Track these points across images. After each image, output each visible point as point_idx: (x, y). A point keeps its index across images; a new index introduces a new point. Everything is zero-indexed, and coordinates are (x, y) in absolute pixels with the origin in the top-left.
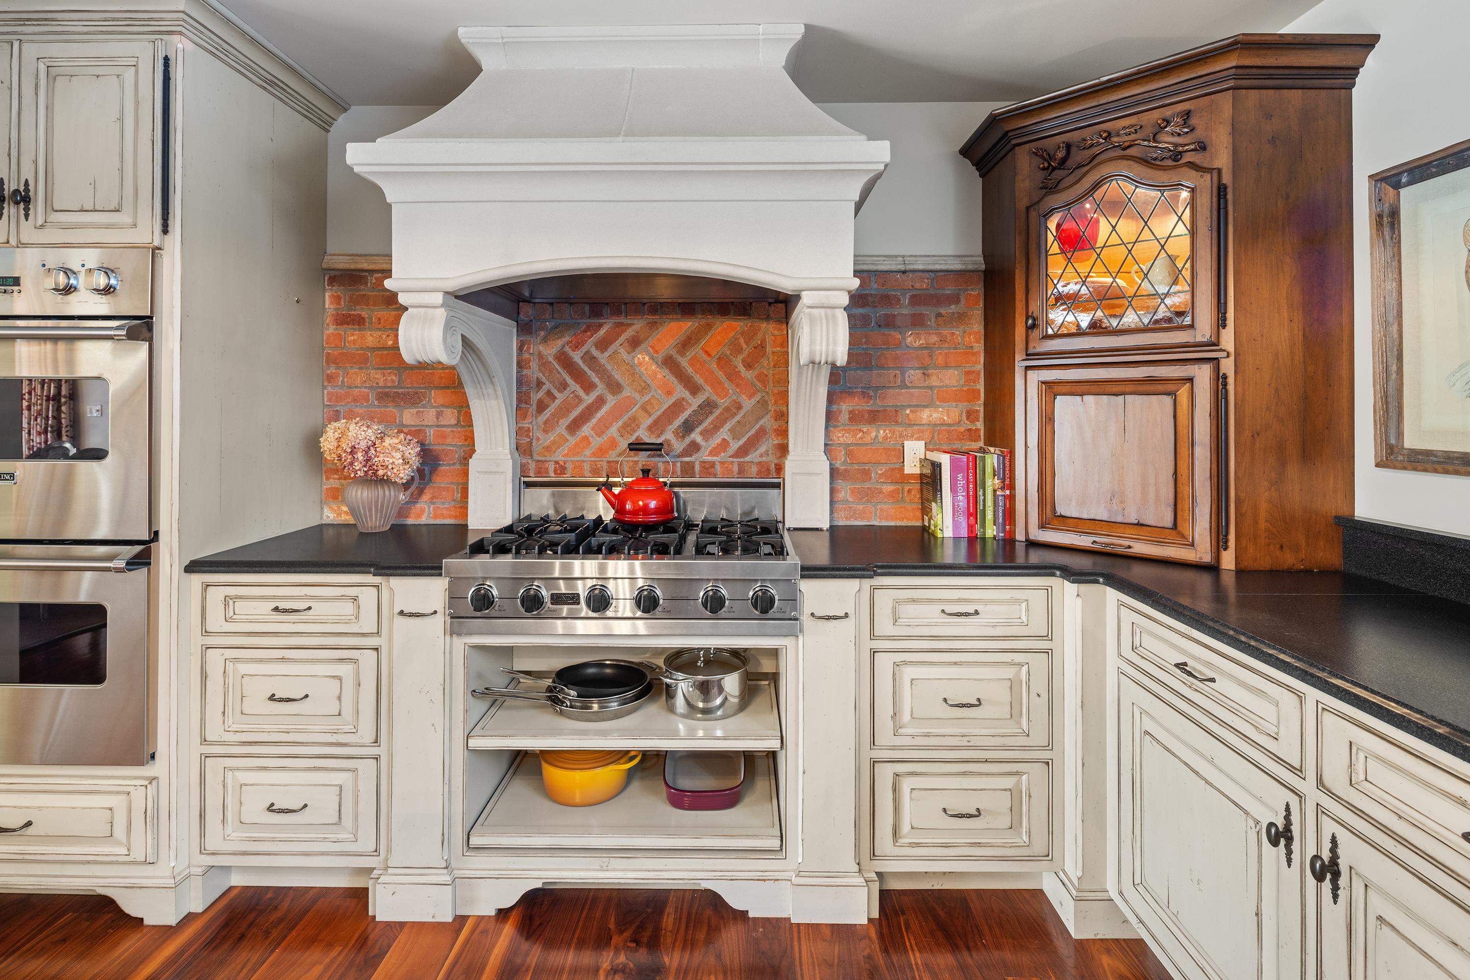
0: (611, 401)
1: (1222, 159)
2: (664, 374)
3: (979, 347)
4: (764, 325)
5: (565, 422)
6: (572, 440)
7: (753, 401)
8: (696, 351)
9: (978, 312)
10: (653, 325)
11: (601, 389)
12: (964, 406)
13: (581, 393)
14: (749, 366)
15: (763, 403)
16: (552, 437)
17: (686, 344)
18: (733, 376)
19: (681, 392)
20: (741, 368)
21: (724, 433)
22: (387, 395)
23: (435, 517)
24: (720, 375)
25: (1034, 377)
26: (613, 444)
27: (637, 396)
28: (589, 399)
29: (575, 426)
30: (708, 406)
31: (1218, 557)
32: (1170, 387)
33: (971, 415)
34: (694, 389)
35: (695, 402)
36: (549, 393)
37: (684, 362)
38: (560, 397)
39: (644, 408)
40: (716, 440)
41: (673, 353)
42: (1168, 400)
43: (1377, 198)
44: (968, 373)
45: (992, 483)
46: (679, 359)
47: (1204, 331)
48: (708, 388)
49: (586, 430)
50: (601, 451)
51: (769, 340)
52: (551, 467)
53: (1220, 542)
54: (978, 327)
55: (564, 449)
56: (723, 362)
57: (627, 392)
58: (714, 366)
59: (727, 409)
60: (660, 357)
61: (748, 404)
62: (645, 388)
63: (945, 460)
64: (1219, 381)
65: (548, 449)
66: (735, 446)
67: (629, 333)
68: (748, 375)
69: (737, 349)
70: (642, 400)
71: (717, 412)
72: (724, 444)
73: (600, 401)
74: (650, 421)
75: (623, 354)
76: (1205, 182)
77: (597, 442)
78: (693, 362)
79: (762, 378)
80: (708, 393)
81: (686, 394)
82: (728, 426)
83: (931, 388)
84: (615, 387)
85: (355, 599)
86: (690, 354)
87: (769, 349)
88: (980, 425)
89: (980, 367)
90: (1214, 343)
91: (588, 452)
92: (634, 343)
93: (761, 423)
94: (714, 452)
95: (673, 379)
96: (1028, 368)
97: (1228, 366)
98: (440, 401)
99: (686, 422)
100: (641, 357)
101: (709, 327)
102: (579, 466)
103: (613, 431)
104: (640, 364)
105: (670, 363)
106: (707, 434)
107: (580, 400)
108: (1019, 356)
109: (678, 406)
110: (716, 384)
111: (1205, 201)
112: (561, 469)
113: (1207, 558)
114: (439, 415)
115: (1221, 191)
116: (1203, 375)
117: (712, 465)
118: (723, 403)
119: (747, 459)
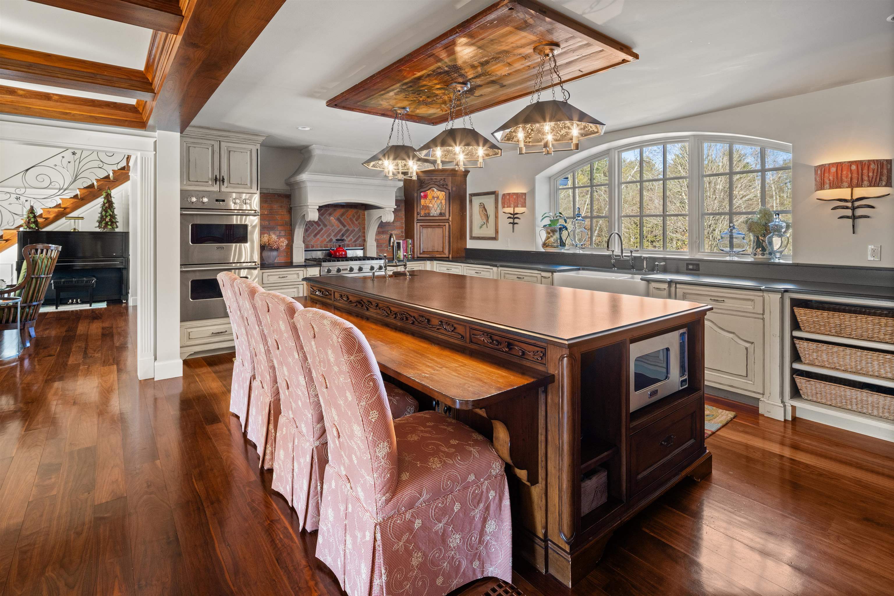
0: (324, 229)
1: (450, 188)
2: (337, 222)
3: (404, 217)
4: (360, 211)
5: (313, 235)
6: (315, 239)
7: (357, 229)
8: (344, 217)
9: (404, 209)
10: (335, 210)
11: (322, 226)
12: (401, 230)
13: (317, 227)
14: (356, 221)
15: (360, 229)
16: (309, 238)
17: (342, 215)
18: (353, 223)
19: (341, 227)
20: (355, 221)
21: (351, 237)
22: (265, 227)
23: (279, 260)
24: (350, 223)
25: (419, 224)
26: (325, 240)
27: (330, 228)
28: (319, 228)
29: (316, 235)
30: (347, 230)
31: (449, 256)
32: (442, 227)
33: (402, 232)
34: (344, 226)
35: (344, 229)
36: (309, 227)
37: (342, 219)
38: (312, 228)
39: (332, 231)
40: (349, 239)
41: (339, 217)
42: (442, 229)
43: (470, 198)
44: (401, 223)
45: (410, 246)
46: (341, 219)
47: (447, 217)
48: (347, 226)
49: (318, 236)
50: (322, 242)
51: (361, 214)
52: (310, 246)
53: (449, 253)
54: (403, 212)
55: (313, 241)
56: (351, 220)
57: (328, 227)
58: (349, 220)
59: (352, 231)
60: (336, 218)
61: (356, 229)
62: (332, 226)
63: (401, 241)
64: (449, 225)
65: (309, 241)
66: (353, 240)
67: (329, 212)
68: (356, 223)
69: (354, 216)
70: (331, 229)
71: (349, 232)
72: (351, 239)
73: (322, 229)
74: (333, 234)
75: (328, 217)
76: (447, 191)
77: (321, 239)
78: (344, 219)
79: (359, 223)
80: (347, 227)
81: (342, 227)
82: (352, 235)
83: (394, 226)
84: (325, 226)
85: (298, 274)
86: (343, 217)
87: (361, 217)
88: (404, 234)
89: (404, 221)
90: (448, 219)
91: (319, 242)
92: (330, 214)
93: (359, 234)
94: (349, 241)
95: (339, 224)
96: (417, 222)
97: (450, 223)
98: (280, 229)
99: (342, 234)
100: (332, 218)
101: (347, 211)
102: (317, 245)
103: (325, 237)
104: (332, 220)
105: (338, 220)
106: (347, 237)
107: (317, 229)
108: (415, 220)
109: (340, 230)
110: (349, 225)
111: (447, 195)
112: (313, 247)
113: (448, 256)
114: (280, 233)
115: (450, 193)
116: (447, 224)
117: (349, 244)
118: (351, 229)
119: (356, 243)
